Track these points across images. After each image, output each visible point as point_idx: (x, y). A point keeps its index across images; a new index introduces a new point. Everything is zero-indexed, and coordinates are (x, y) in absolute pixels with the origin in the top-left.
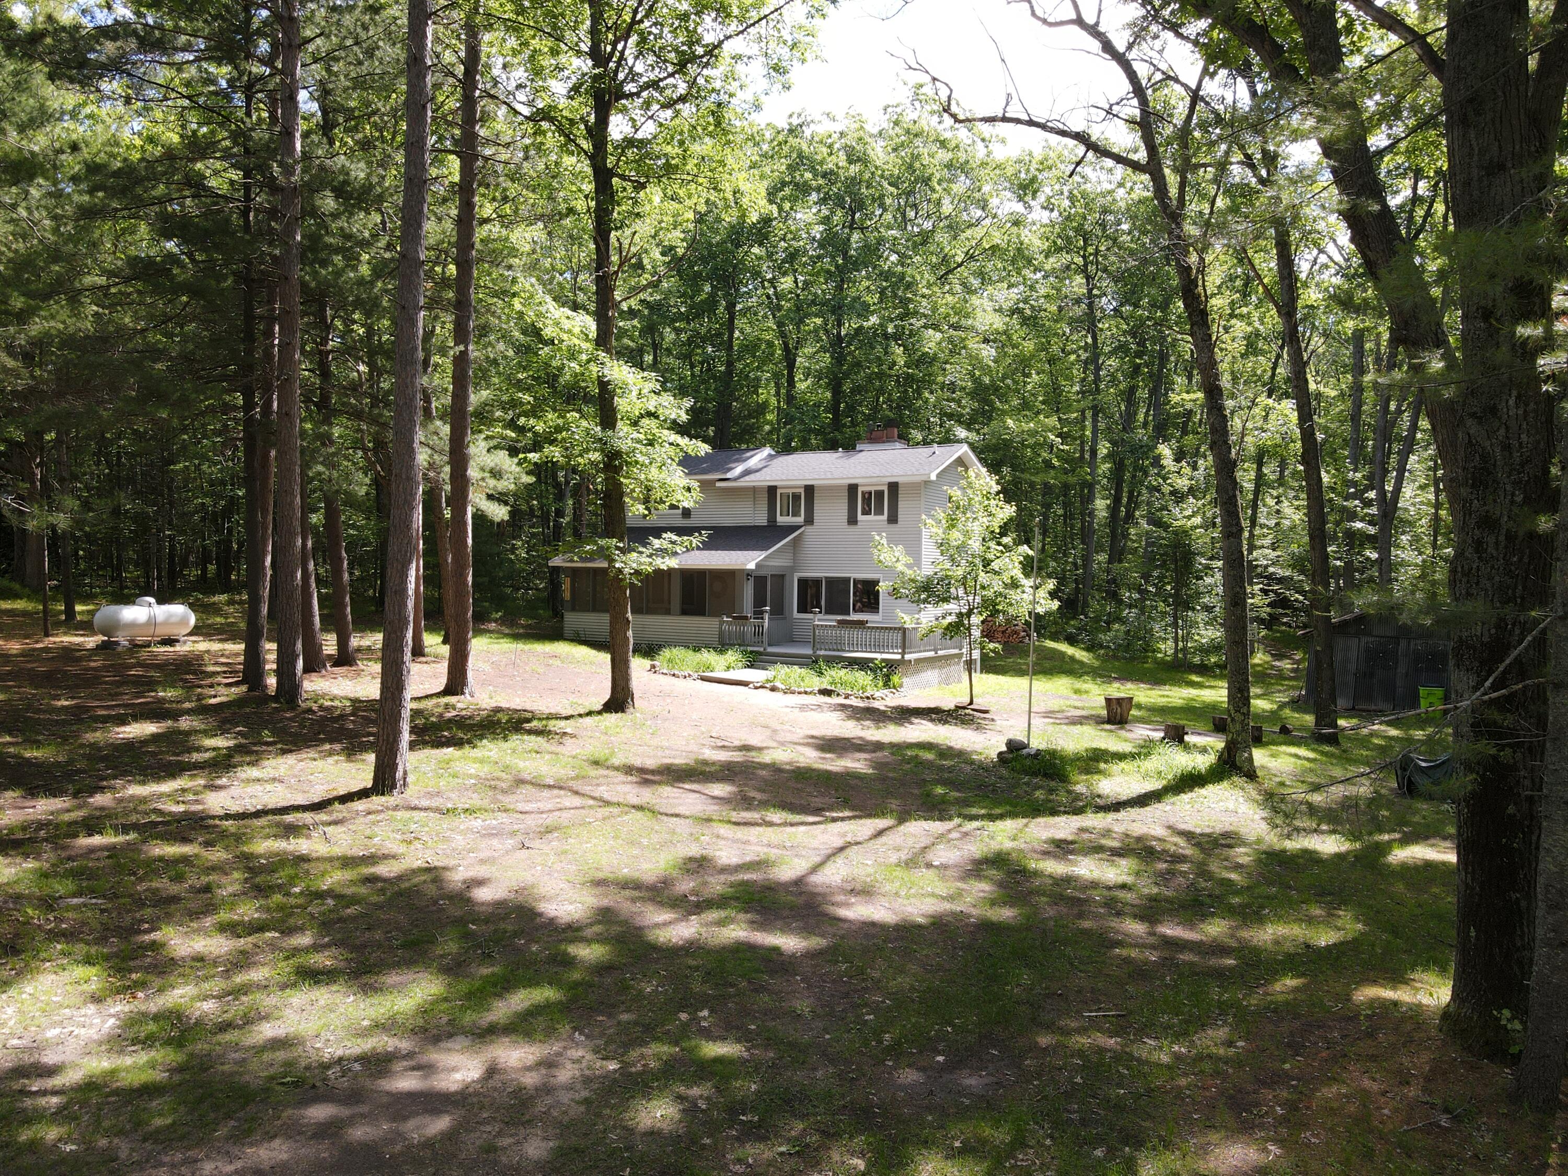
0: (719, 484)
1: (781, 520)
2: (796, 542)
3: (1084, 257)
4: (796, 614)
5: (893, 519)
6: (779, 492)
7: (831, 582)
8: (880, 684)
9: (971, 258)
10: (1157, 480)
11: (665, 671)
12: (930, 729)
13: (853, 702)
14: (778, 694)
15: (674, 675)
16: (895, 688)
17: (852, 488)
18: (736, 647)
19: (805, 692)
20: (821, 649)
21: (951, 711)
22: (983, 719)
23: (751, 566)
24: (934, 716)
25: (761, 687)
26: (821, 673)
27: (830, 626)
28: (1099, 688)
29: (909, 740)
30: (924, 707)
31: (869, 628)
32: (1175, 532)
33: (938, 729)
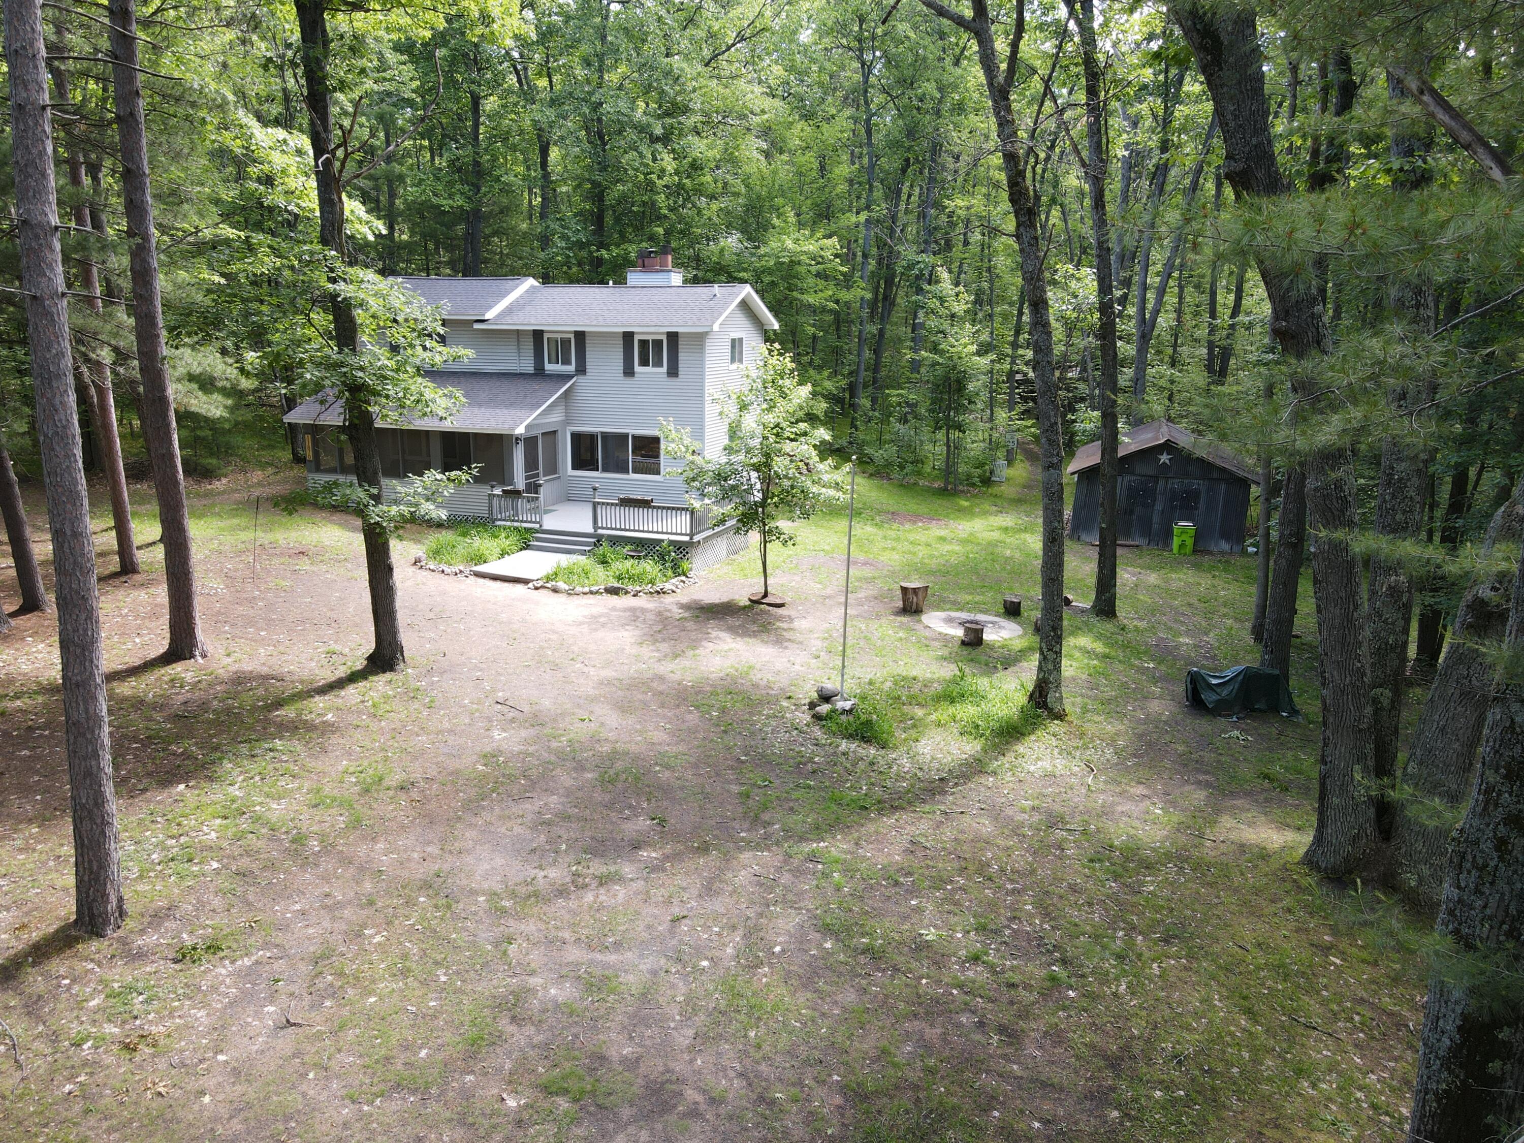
0: (477, 326)
1: (551, 367)
2: (571, 393)
3: (860, 41)
4: (570, 471)
5: (673, 372)
6: (546, 336)
7: (606, 436)
8: (670, 573)
9: (742, 39)
10: (934, 303)
11: (432, 567)
12: (730, 650)
13: (643, 602)
14: (561, 598)
15: (443, 571)
16: (684, 574)
17: (628, 337)
18: (508, 523)
19: (591, 593)
20: (602, 528)
21: (745, 607)
22: (780, 618)
23: (520, 430)
24: (731, 621)
25: (542, 587)
26: (607, 562)
27: (612, 504)
28: (880, 533)
29: (712, 676)
30: (717, 601)
31: (654, 507)
32: (951, 358)
33: (738, 647)
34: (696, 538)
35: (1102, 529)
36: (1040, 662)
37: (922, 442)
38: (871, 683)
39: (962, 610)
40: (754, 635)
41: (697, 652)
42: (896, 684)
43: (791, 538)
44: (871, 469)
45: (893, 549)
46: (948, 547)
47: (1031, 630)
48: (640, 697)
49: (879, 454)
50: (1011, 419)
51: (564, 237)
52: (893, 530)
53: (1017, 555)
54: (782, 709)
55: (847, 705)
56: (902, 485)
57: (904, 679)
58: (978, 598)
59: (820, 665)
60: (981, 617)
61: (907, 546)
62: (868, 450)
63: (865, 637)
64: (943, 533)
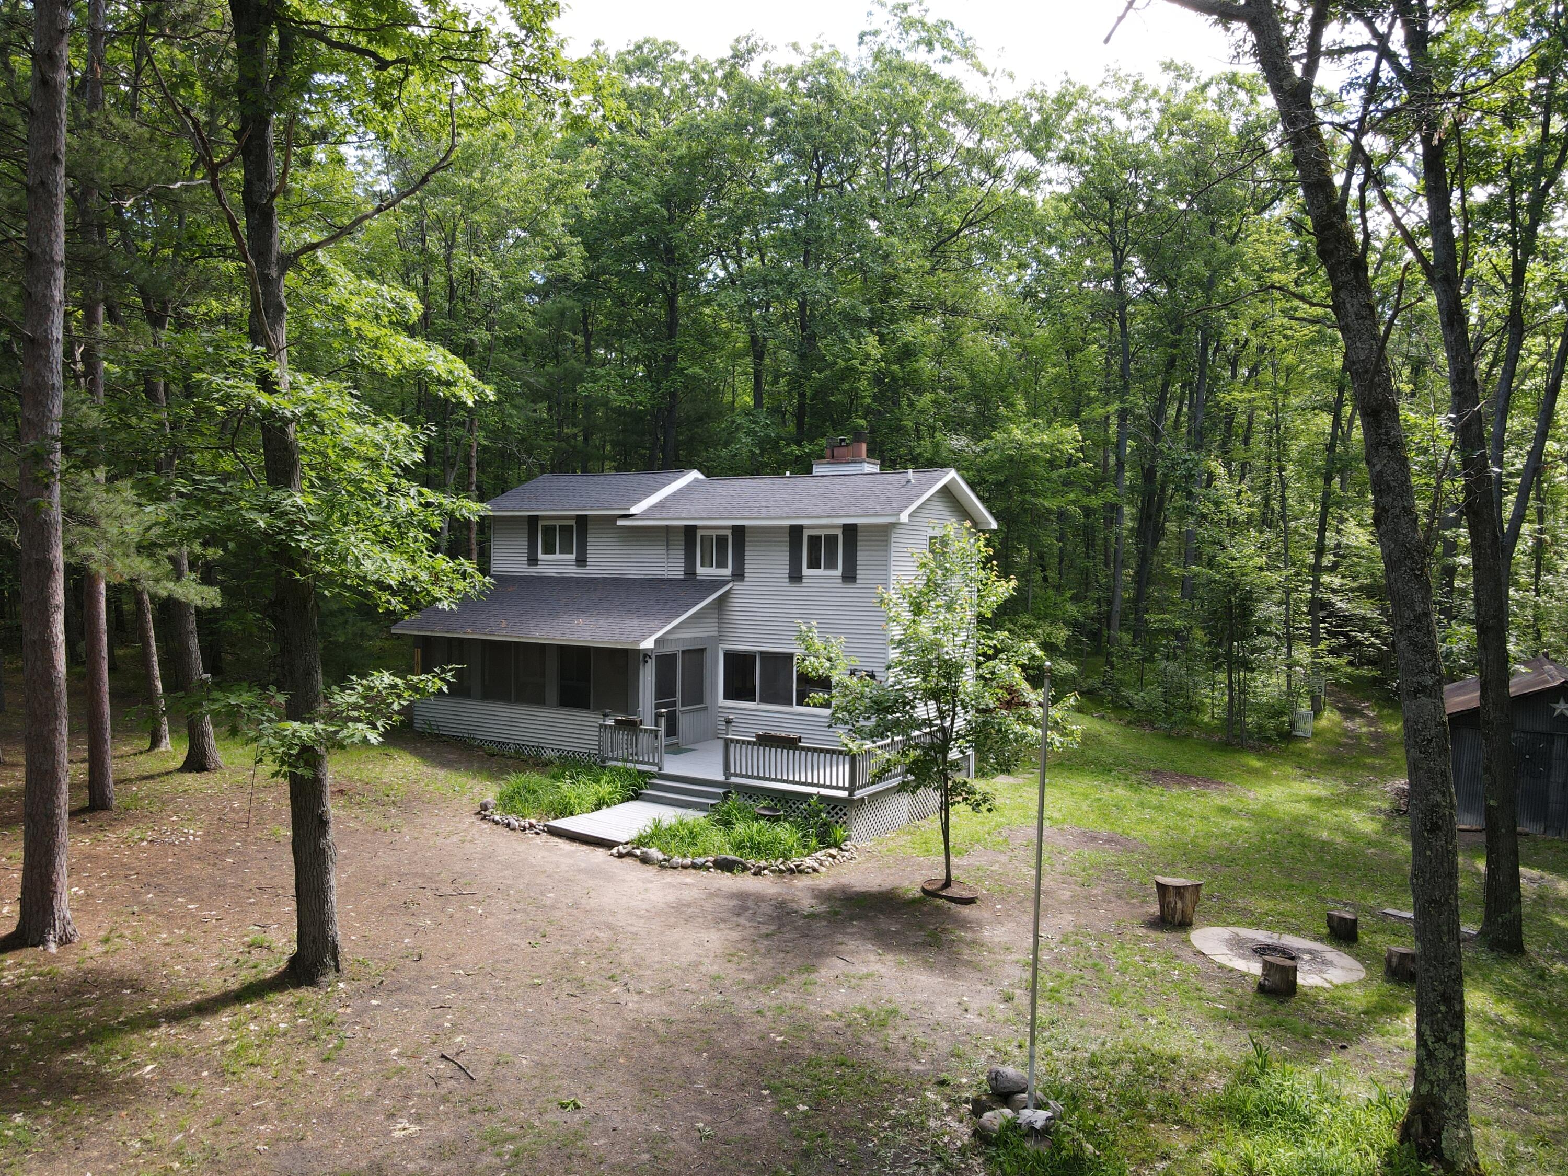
0: (620, 523)
1: (703, 571)
2: (722, 602)
3: (1110, 224)
4: (722, 701)
5: (849, 577)
6: (699, 533)
7: (768, 657)
8: (814, 842)
9: (970, 224)
10: (1206, 508)
11: (497, 818)
12: (867, 976)
13: (766, 885)
14: (650, 872)
15: (508, 825)
16: (837, 845)
17: (795, 532)
18: (620, 764)
19: (694, 866)
20: (736, 775)
21: (913, 901)
22: (963, 924)
23: (648, 644)
24: (883, 922)
25: (630, 854)
26: (730, 823)
27: (749, 743)
28: (1136, 798)
29: (822, 1026)
30: (876, 888)
31: (803, 748)
32: (1231, 575)
33: (883, 970)
34: (858, 794)
35: (1489, 808)
36: (1419, 1061)
37: (1196, 684)
38: (1093, 1063)
39: (1256, 925)
40: (915, 948)
41: (813, 976)
42: (1138, 1070)
43: (985, 801)
44: (1129, 716)
45: (1152, 821)
46: (1233, 823)
47: (1380, 971)
48: (686, 1060)
49: (1137, 697)
50: (1316, 655)
51: (750, 433)
52: (1155, 795)
53: (1339, 839)
54: (926, 1110)
55: (1039, 1117)
56: (1169, 737)
57: (1155, 1058)
58: (1286, 906)
59: (1011, 1014)
60: (1291, 941)
61: (1173, 820)
62: (1128, 693)
63: (1094, 965)
64: (1226, 802)
